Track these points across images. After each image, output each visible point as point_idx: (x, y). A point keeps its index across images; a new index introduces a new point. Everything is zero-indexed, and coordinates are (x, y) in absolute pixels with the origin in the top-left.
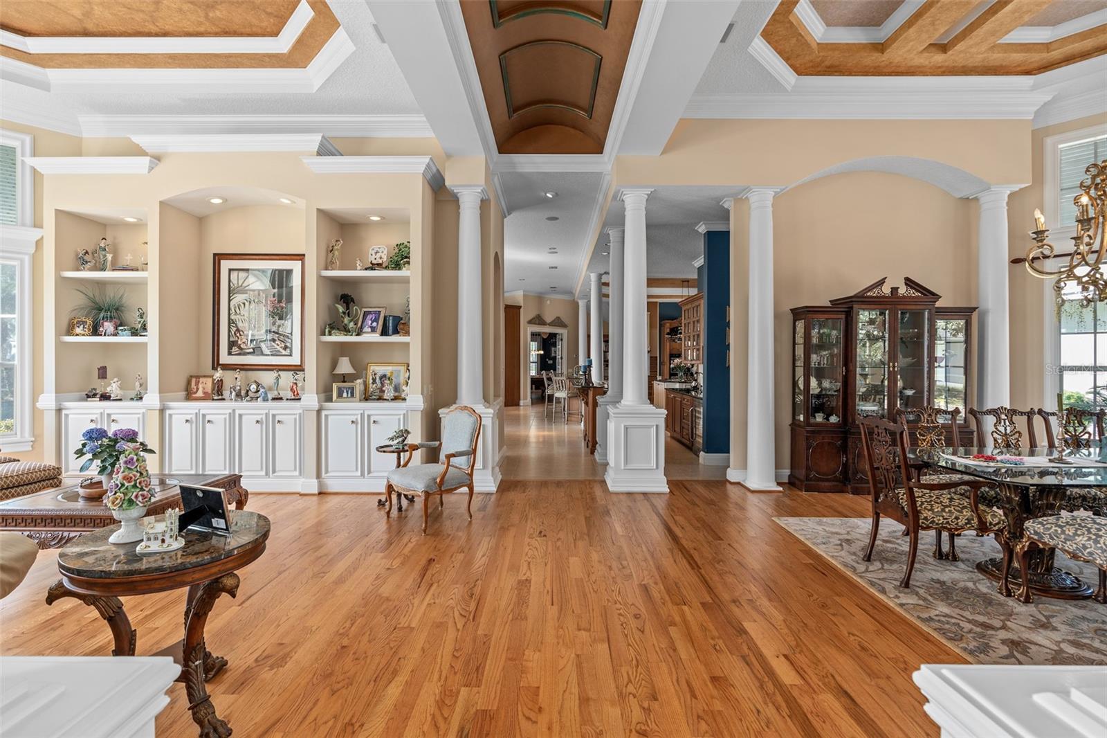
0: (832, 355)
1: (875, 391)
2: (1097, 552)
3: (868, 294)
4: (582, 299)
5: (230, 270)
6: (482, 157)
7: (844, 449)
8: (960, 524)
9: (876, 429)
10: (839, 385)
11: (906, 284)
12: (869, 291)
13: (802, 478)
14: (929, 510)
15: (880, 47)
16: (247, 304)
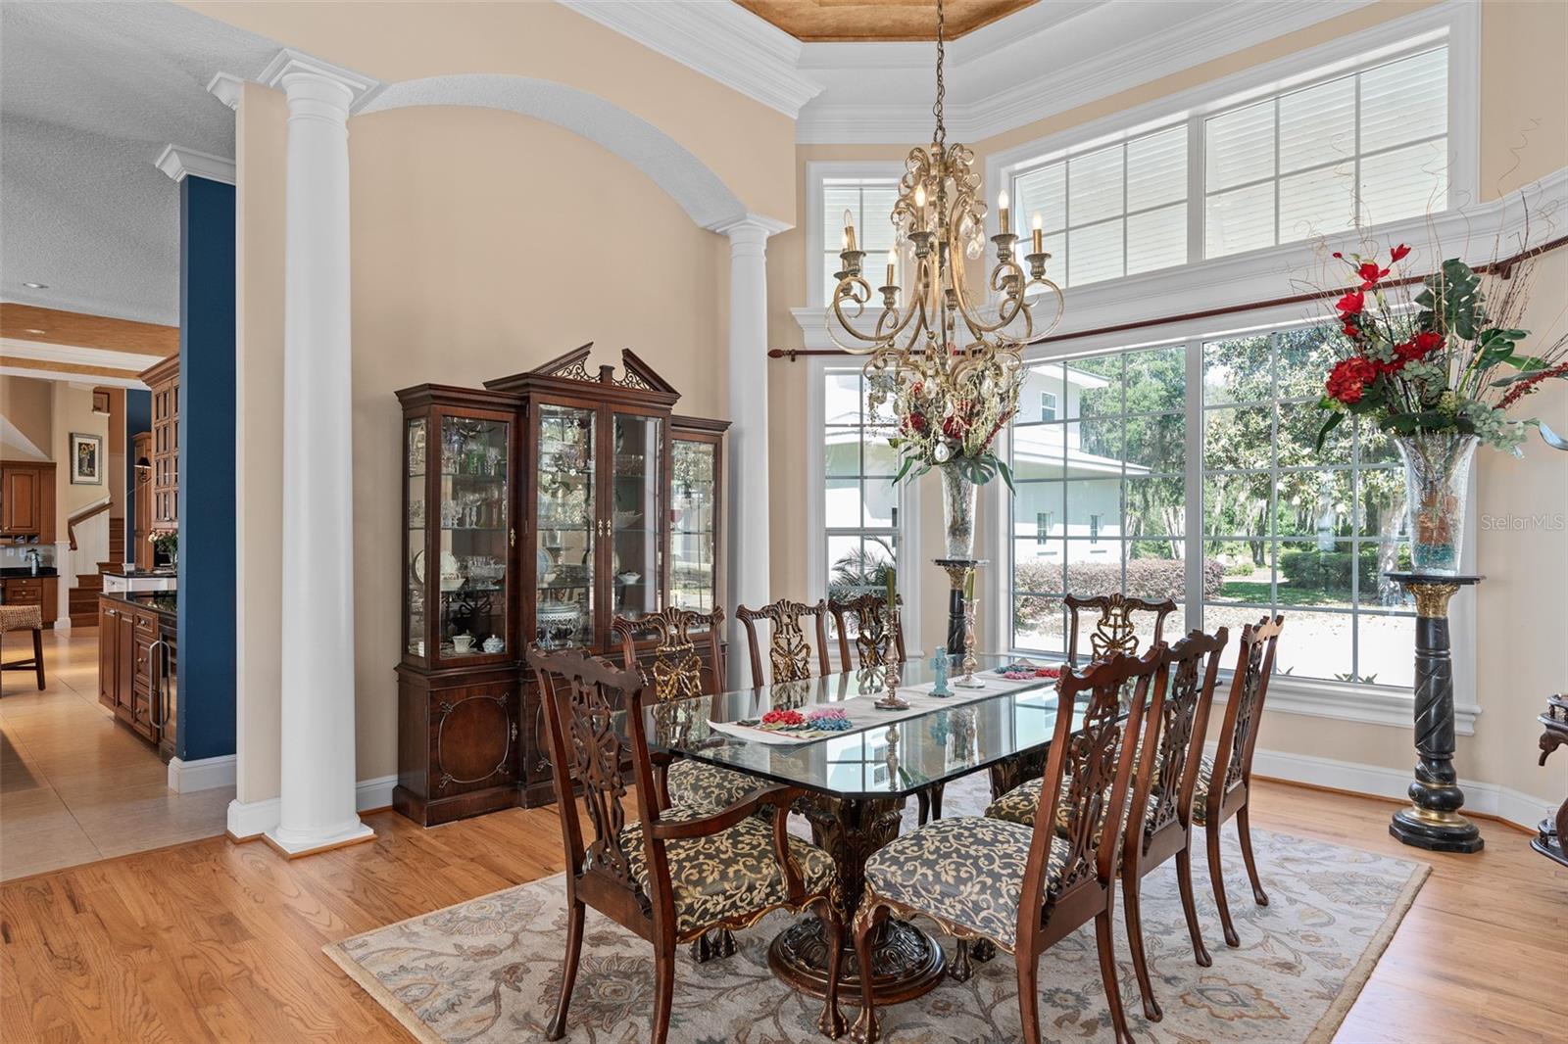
0: (489, 504)
1: (571, 580)
2: (999, 916)
3: (559, 374)
7: (513, 711)
8: (756, 900)
9: (575, 685)
10: (502, 569)
11: (626, 363)
12: (561, 366)
13: (423, 792)
14: (696, 884)
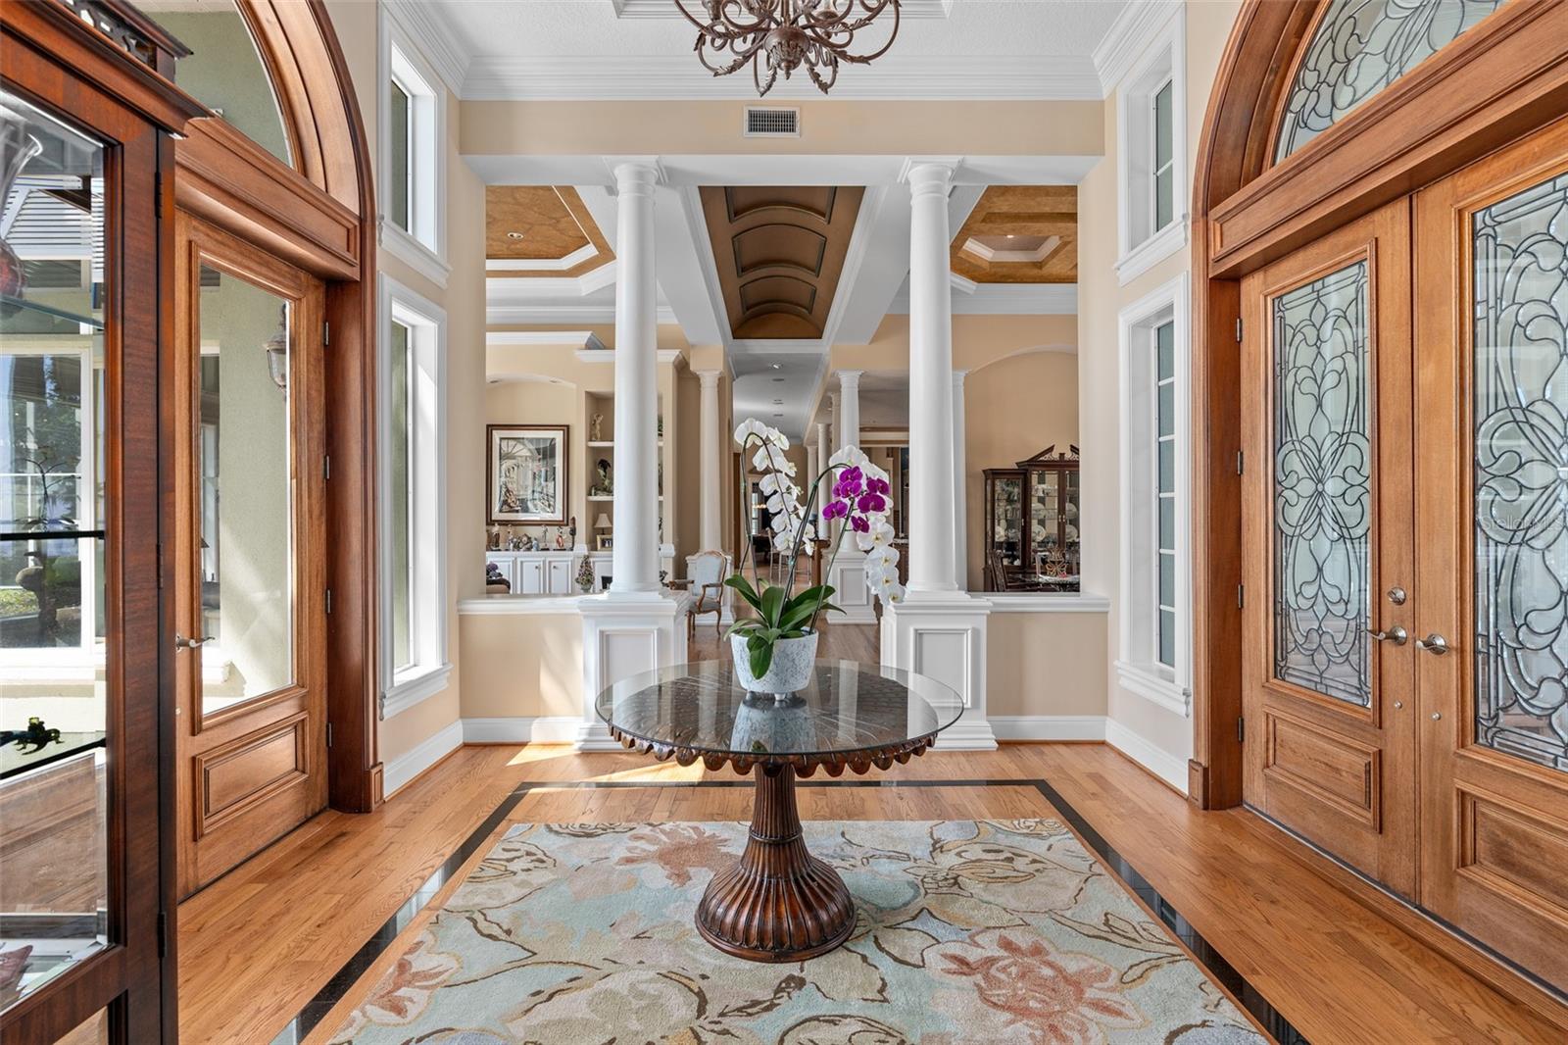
0: (1015, 510)
3: (1042, 458)
4: (809, 445)
5: (501, 439)
6: (720, 345)
10: (1020, 533)
12: (1043, 455)
15: (1039, 265)
16: (516, 468)
